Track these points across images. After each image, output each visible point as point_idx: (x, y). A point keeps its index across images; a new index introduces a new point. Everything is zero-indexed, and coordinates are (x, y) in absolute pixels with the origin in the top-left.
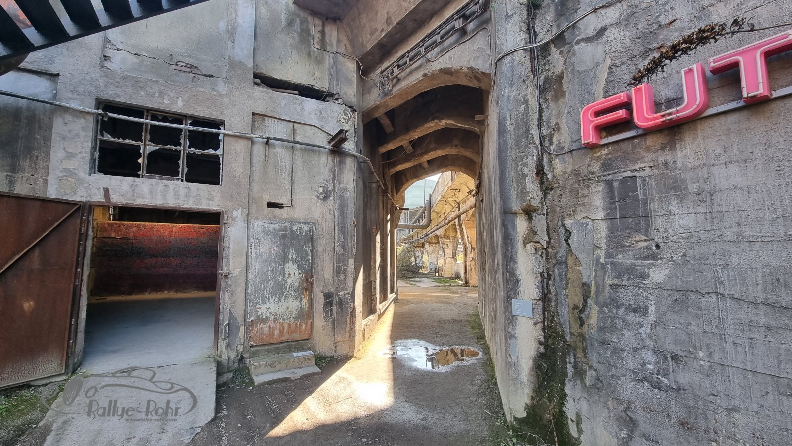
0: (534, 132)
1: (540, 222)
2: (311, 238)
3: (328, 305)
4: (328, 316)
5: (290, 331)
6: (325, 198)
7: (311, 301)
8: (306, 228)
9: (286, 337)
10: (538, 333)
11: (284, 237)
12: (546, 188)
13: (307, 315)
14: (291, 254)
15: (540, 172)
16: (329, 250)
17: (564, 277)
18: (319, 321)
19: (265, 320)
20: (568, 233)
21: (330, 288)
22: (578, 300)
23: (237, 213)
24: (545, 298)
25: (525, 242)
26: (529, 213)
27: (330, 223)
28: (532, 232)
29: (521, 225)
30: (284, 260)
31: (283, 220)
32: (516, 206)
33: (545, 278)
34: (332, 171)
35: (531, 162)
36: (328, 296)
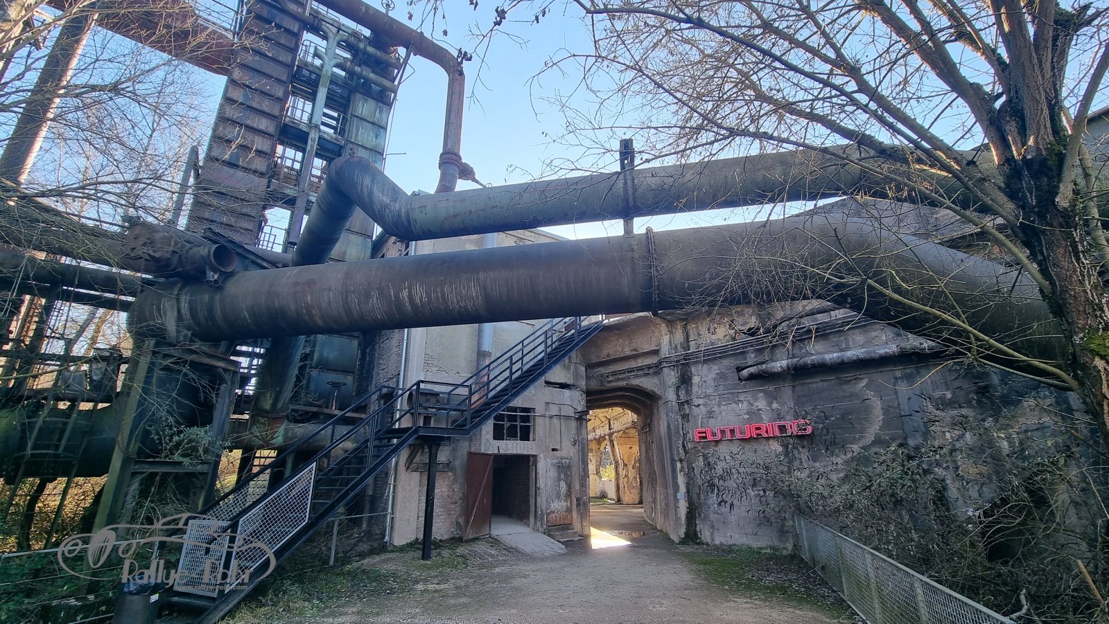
0: (681, 432)
1: (685, 464)
2: (569, 467)
3: (578, 505)
4: (578, 511)
5: (564, 519)
6: (575, 444)
7: (571, 502)
8: (568, 461)
9: (562, 522)
10: (687, 505)
11: (559, 467)
12: (686, 452)
13: (569, 510)
14: (562, 476)
15: (684, 446)
16: (577, 474)
17: (693, 484)
18: (575, 514)
19: (553, 512)
20: (694, 469)
21: (578, 496)
22: (698, 491)
23: (541, 455)
24: (688, 492)
25: (680, 471)
26: (681, 461)
27: (577, 458)
28: (682, 468)
29: (679, 465)
30: (560, 480)
31: (558, 458)
32: (676, 459)
33: (688, 485)
34: (577, 428)
35: (681, 442)
36: (578, 500)
